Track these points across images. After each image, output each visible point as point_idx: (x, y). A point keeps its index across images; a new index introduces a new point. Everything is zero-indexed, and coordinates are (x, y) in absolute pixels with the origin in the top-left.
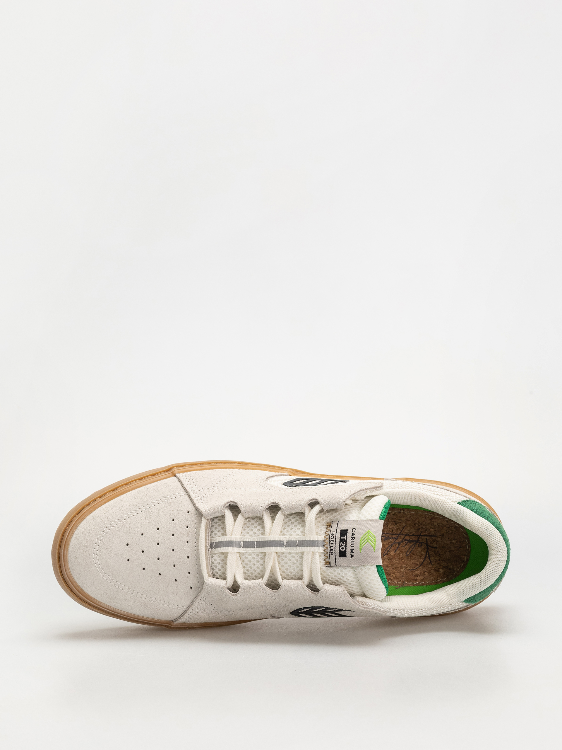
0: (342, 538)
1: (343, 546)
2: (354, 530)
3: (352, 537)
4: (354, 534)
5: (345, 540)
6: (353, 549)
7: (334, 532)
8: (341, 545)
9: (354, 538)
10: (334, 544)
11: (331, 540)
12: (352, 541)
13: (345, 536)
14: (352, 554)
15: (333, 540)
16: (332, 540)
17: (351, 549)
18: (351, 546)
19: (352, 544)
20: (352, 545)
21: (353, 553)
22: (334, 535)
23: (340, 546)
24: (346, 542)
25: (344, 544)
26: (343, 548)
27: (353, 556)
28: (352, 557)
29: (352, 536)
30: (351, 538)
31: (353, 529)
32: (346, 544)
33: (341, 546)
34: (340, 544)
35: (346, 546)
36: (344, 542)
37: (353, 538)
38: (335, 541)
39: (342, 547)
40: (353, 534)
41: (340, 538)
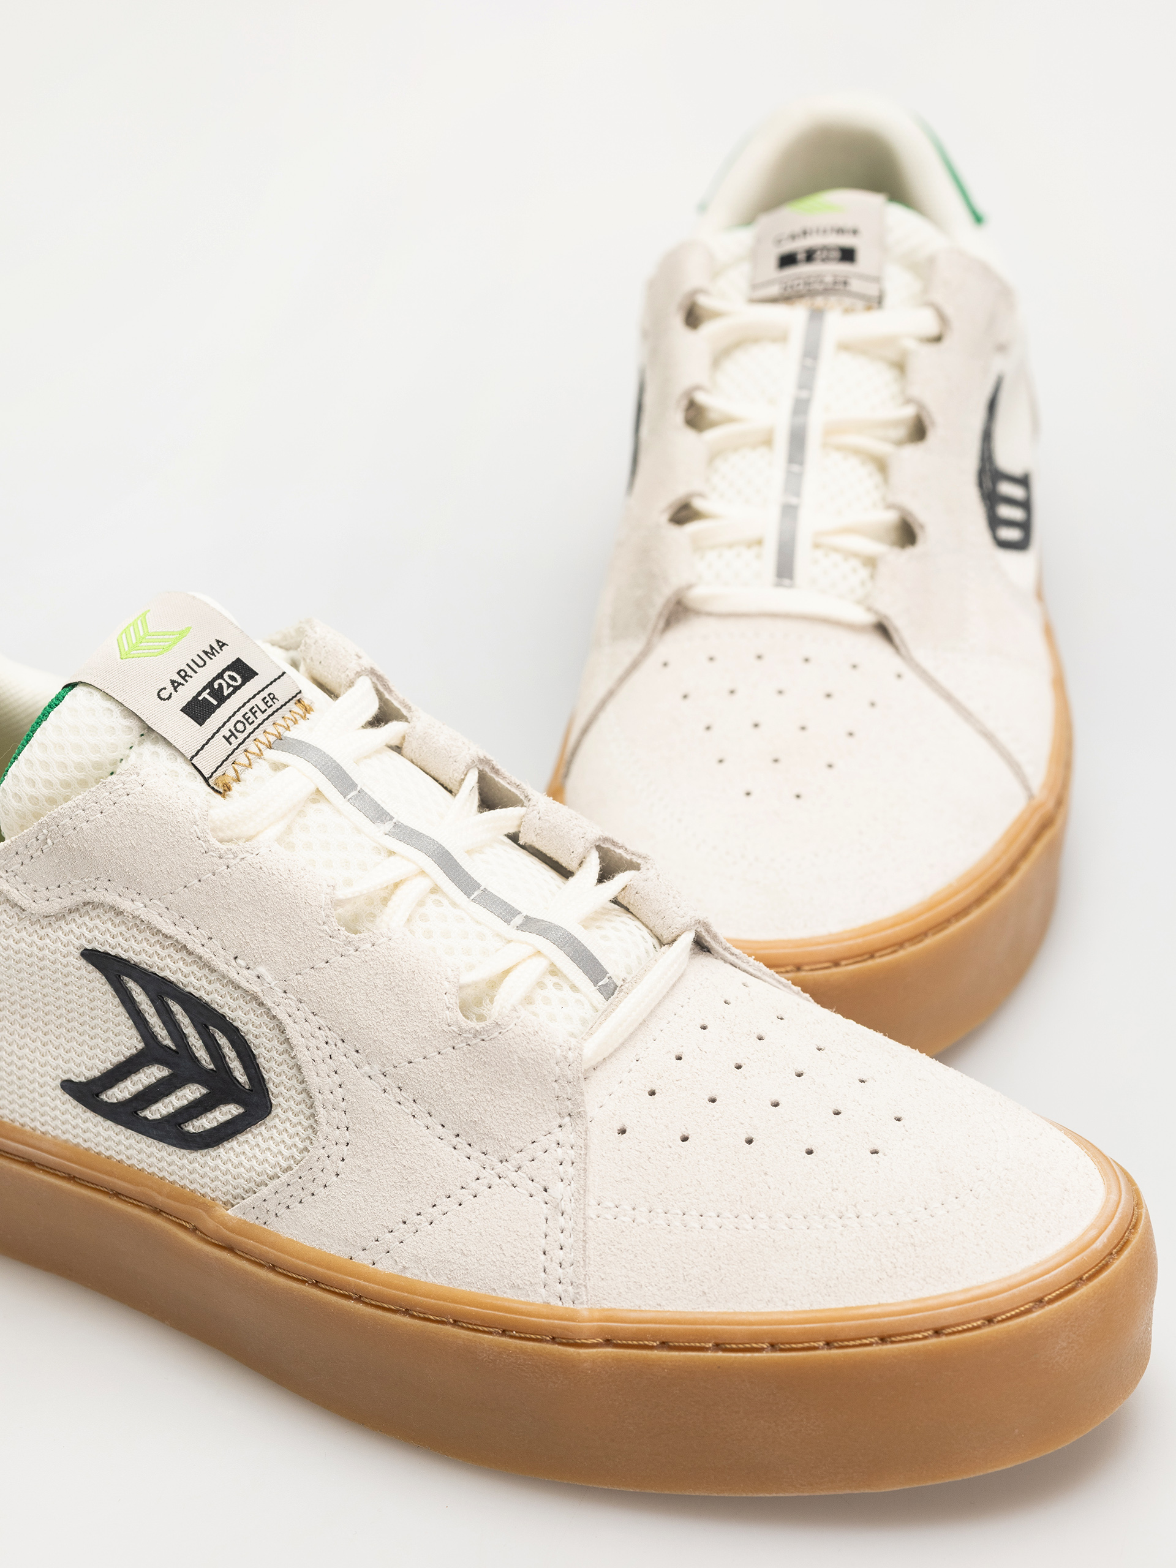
0: (215, 703)
1: (227, 683)
2: (164, 694)
3: (182, 681)
4: (173, 682)
5: (208, 691)
6: (206, 653)
7: (224, 737)
8: (231, 689)
9: (179, 673)
10: (249, 706)
11: (250, 724)
12: (190, 672)
13: (200, 698)
14: (217, 647)
15: (244, 716)
16: (247, 720)
17: (211, 659)
18: (205, 664)
19: (199, 666)
20: (201, 663)
21: (212, 648)
22: (230, 725)
23: (237, 688)
24: (210, 685)
25: (220, 685)
26: (233, 678)
27: (218, 642)
28: (224, 644)
29: (183, 685)
30: (187, 681)
31: (164, 700)
32: (214, 680)
33: (232, 686)
34: (233, 692)
35: (220, 676)
36: (216, 686)
37: (183, 678)
38: (238, 710)
39: (231, 683)
40: (175, 685)
41: (219, 706)
